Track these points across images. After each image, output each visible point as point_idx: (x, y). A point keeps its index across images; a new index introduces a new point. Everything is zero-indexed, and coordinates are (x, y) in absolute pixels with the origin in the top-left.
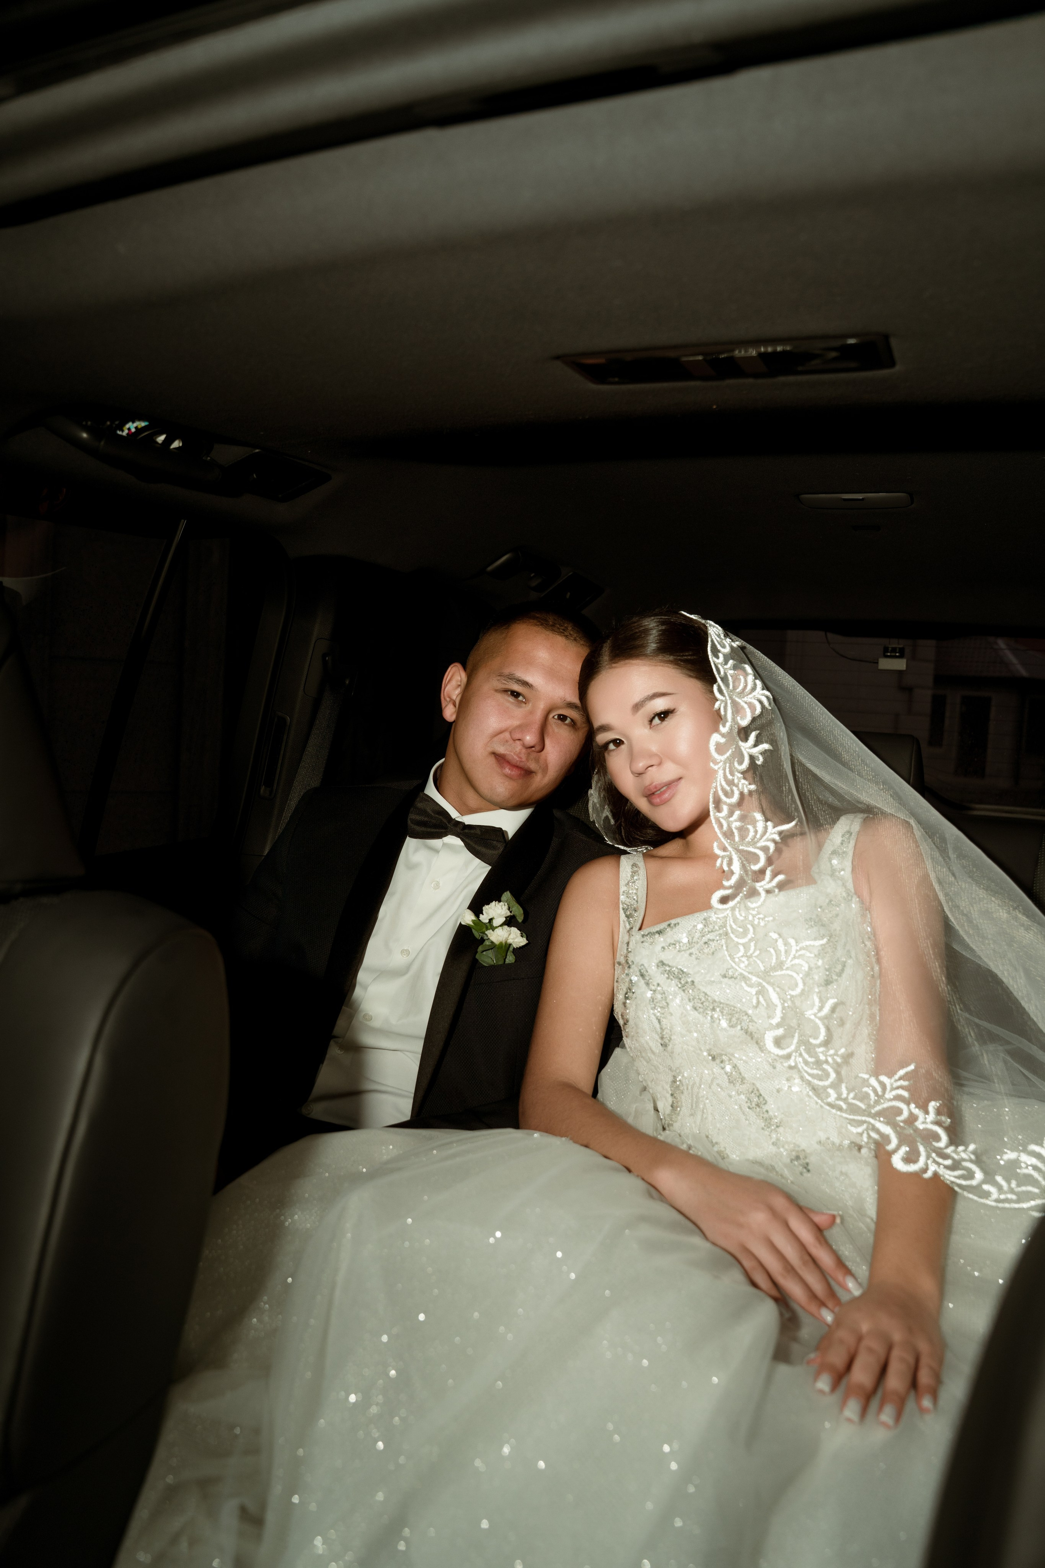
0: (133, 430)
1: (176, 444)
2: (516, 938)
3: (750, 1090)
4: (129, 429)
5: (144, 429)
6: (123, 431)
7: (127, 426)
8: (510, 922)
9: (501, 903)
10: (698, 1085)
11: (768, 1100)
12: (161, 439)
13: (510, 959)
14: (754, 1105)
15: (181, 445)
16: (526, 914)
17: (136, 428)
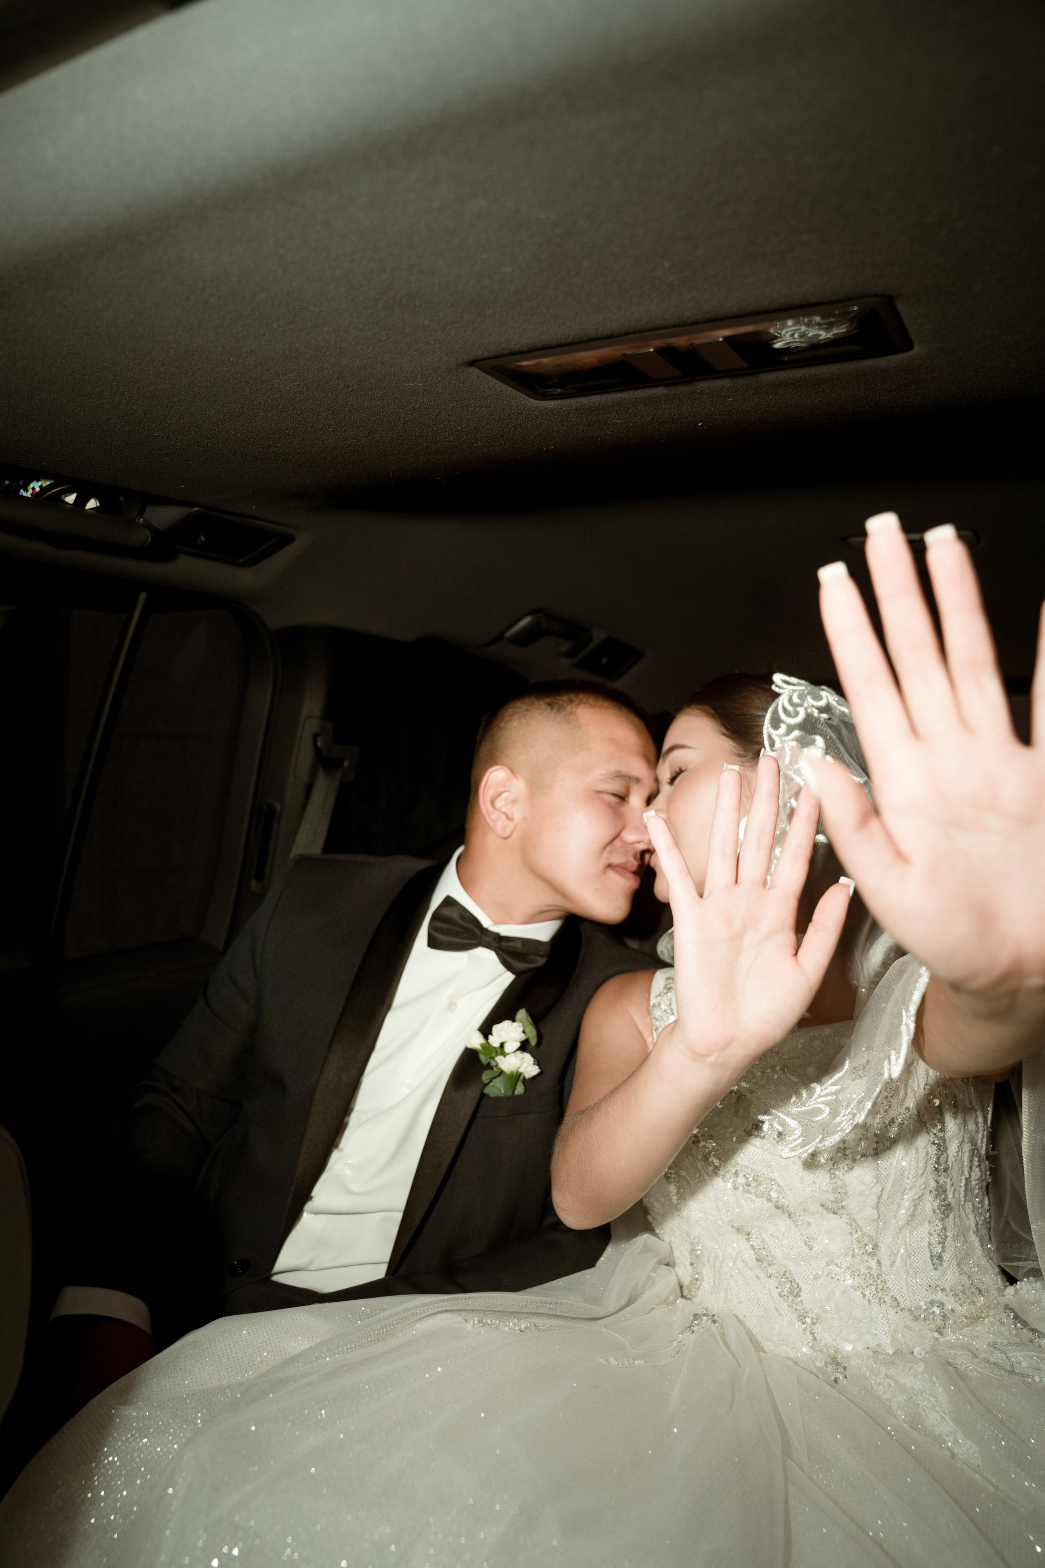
0: (38, 489)
1: (92, 504)
2: (527, 1066)
3: (782, 1273)
4: (33, 489)
5: (49, 488)
6: (27, 491)
7: (32, 485)
8: (524, 1046)
9: (516, 1024)
10: (721, 1258)
11: (802, 1288)
12: (71, 499)
13: (520, 1089)
14: (785, 1292)
15: (98, 505)
16: (540, 1036)
17: (41, 487)
